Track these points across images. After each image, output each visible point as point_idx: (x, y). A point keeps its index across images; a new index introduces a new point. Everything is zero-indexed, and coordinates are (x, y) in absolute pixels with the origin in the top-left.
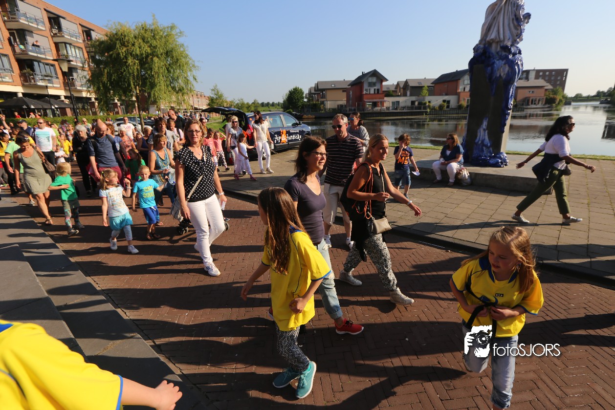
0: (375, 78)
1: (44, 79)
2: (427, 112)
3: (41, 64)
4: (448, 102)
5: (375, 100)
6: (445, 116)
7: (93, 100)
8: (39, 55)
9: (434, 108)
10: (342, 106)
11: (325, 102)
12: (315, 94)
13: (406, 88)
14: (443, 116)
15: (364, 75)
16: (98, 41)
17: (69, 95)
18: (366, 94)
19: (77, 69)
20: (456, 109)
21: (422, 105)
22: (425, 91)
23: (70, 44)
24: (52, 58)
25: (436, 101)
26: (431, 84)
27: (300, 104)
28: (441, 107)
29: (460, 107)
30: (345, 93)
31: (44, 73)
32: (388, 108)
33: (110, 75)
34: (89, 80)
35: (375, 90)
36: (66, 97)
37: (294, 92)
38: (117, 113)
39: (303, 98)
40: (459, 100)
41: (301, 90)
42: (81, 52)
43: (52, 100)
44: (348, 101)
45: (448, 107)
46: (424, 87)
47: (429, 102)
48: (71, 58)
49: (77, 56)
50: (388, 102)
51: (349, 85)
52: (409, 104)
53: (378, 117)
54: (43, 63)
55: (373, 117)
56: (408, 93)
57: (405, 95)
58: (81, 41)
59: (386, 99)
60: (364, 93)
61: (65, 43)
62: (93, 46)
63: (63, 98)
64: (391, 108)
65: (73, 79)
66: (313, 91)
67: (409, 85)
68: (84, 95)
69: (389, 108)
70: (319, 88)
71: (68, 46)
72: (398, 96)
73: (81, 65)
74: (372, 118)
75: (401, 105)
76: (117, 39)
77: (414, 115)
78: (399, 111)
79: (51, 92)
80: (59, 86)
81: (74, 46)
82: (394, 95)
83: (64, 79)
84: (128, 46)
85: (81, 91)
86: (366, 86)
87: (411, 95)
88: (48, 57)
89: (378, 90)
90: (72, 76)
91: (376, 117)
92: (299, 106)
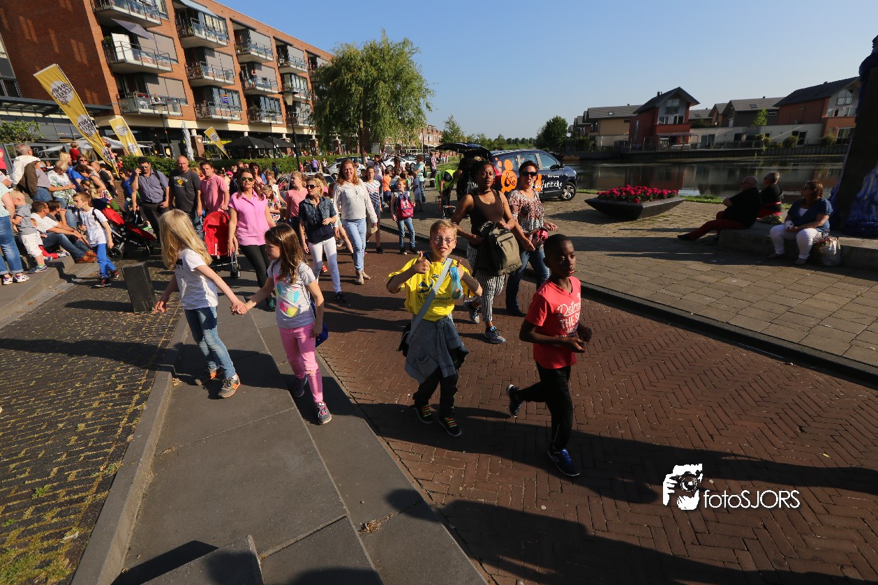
0: (678, 100)
1: (269, 116)
2: (761, 150)
3: (267, 100)
4: (803, 135)
5: (674, 134)
6: (794, 158)
7: (314, 138)
8: (266, 90)
9: (774, 145)
10: (621, 142)
11: (597, 137)
12: (582, 126)
13: (728, 113)
14: (790, 158)
15: (660, 97)
16: (324, 67)
17: (291, 132)
18: (660, 125)
19: (300, 102)
20: (816, 145)
21: (754, 140)
22: (762, 118)
23: (295, 75)
24: (277, 92)
25: (780, 133)
26: (774, 106)
27: (560, 140)
28: (787, 143)
29: (824, 142)
30: (628, 125)
31: (269, 109)
32: (694, 146)
33: (332, 107)
34: (311, 115)
35: (676, 118)
36: (287, 135)
37: (553, 124)
38: (337, 153)
39: (566, 132)
40: (823, 131)
41: (564, 121)
42: (305, 83)
43: (275, 139)
44: (631, 135)
45: (801, 142)
46: (761, 111)
47: (768, 135)
48: (295, 90)
49: (301, 87)
50: (695, 137)
51: (634, 113)
52: (731, 139)
53: (677, 158)
54: (269, 98)
55: (669, 158)
56: (731, 122)
57: (725, 125)
58: (306, 70)
59: (692, 131)
60: (658, 123)
61: (291, 74)
62: (318, 75)
63: (284, 137)
64: (699, 145)
65: (295, 114)
66: (580, 122)
67: (734, 109)
68: (306, 132)
69: (696, 144)
70: (590, 117)
71: (293, 76)
72: (714, 127)
73: (305, 98)
74: (666, 160)
75: (717, 140)
76: (343, 65)
77: (738, 156)
78: (712, 150)
79: (275, 130)
80: (281, 123)
81: (299, 76)
82: (706, 125)
83: (287, 116)
84: (354, 71)
85: (302, 128)
86: (661, 113)
87: (735, 125)
88: (274, 92)
89: (681, 118)
90: (295, 110)
91: (674, 158)
92: (559, 144)
